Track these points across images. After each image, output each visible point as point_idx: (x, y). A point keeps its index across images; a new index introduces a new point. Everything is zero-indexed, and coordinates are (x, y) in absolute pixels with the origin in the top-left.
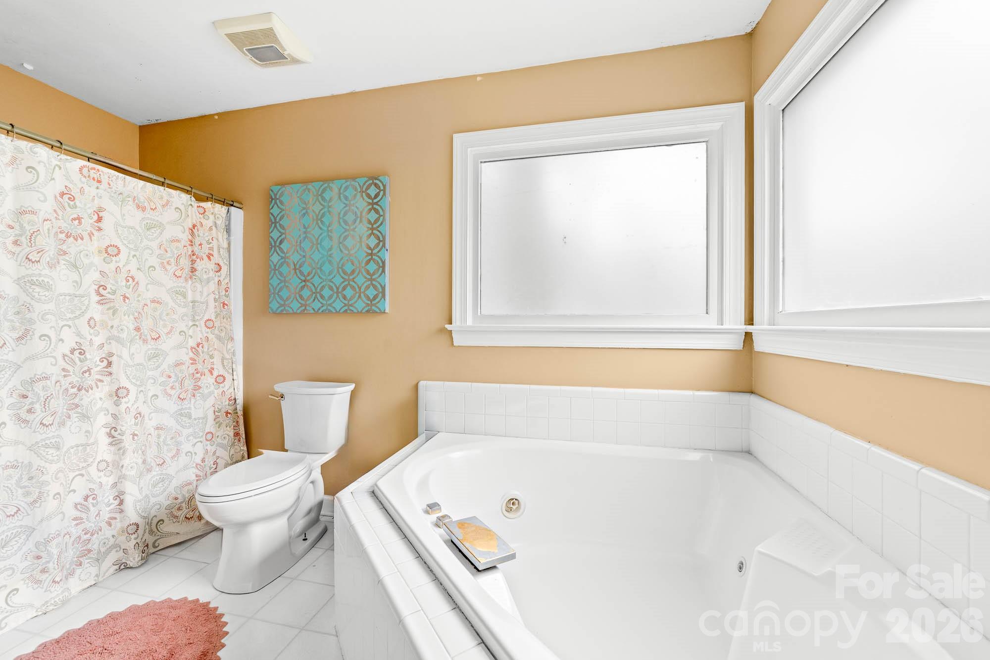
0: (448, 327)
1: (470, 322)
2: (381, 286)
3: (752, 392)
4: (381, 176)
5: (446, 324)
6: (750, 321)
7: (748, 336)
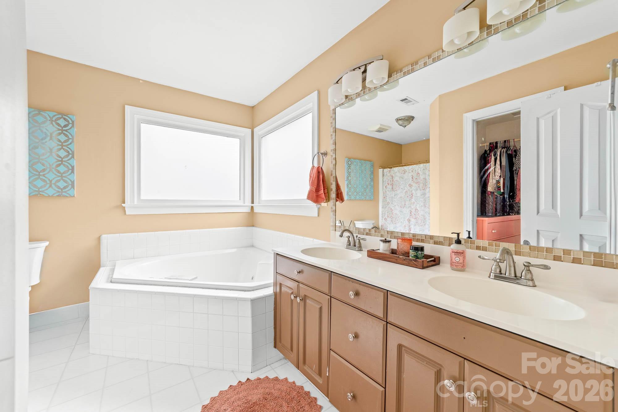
0: (123, 205)
1: (136, 203)
2: (71, 180)
3: (253, 226)
4: (70, 115)
5: (122, 204)
6: (253, 202)
7: (252, 207)
